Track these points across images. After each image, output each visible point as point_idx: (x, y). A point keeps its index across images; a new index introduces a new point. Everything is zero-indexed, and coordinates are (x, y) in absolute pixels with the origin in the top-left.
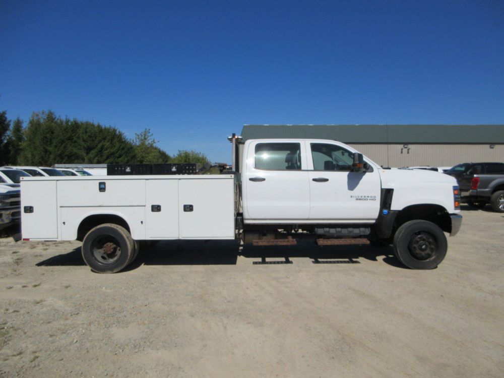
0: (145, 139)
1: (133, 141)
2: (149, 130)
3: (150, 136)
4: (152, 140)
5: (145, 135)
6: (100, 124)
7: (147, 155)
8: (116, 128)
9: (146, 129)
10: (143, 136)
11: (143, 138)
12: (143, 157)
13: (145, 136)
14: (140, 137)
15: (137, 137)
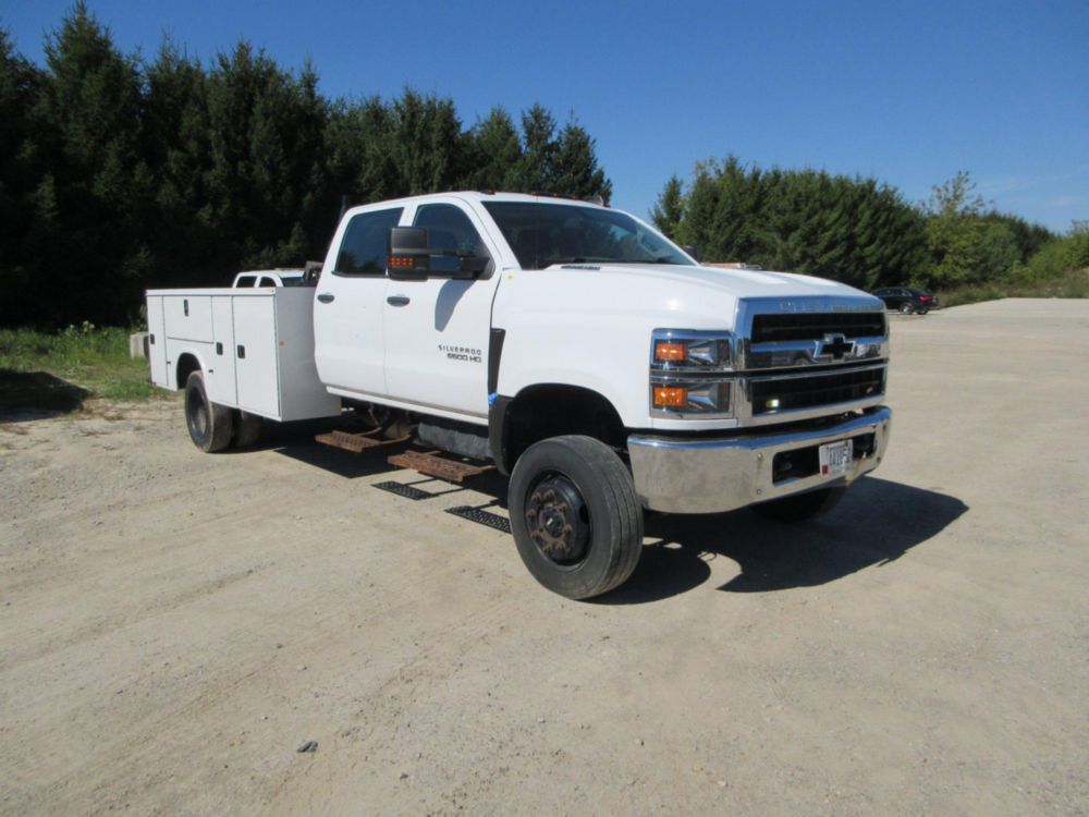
0: (957, 197)
1: (924, 204)
2: (967, 173)
3: (970, 189)
4: (974, 199)
5: (956, 188)
6: (826, 173)
7: (955, 238)
8: (874, 179)
9: (960, 173)
10: (951, 189)
11: (950, 196)
12: (945, 242)
13: (955, 192)
14: (943, 193)
15: (935, 193)
